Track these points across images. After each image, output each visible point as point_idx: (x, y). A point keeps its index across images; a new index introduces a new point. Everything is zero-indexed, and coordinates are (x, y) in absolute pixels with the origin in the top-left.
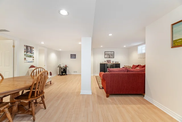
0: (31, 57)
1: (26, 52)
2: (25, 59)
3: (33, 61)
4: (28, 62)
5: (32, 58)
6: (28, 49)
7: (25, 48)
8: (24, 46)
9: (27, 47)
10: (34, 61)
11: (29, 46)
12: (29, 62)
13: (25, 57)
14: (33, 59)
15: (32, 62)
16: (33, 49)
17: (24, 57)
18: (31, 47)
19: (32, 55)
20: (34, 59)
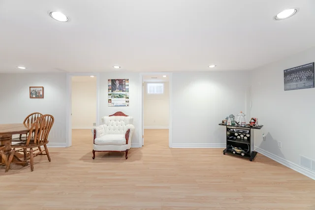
0: (120, 96)
1: (111, 91)
2: (110, 101)
3: (127, 104)
4: (115, 106)
5: (124, 99)
6: (116, 85)
7: (110, 84)
8: (109, 80)
9: (113, 81)
10: (130, 103)
11: (117, 80)
12: (117, 106)
13: (110, 98)
14: (127, 100)
15: (125, 106)
16: (126, 83)
17: (107, 98)
18: (121, 81)
19: (124, 93)
20: (129, 100)
